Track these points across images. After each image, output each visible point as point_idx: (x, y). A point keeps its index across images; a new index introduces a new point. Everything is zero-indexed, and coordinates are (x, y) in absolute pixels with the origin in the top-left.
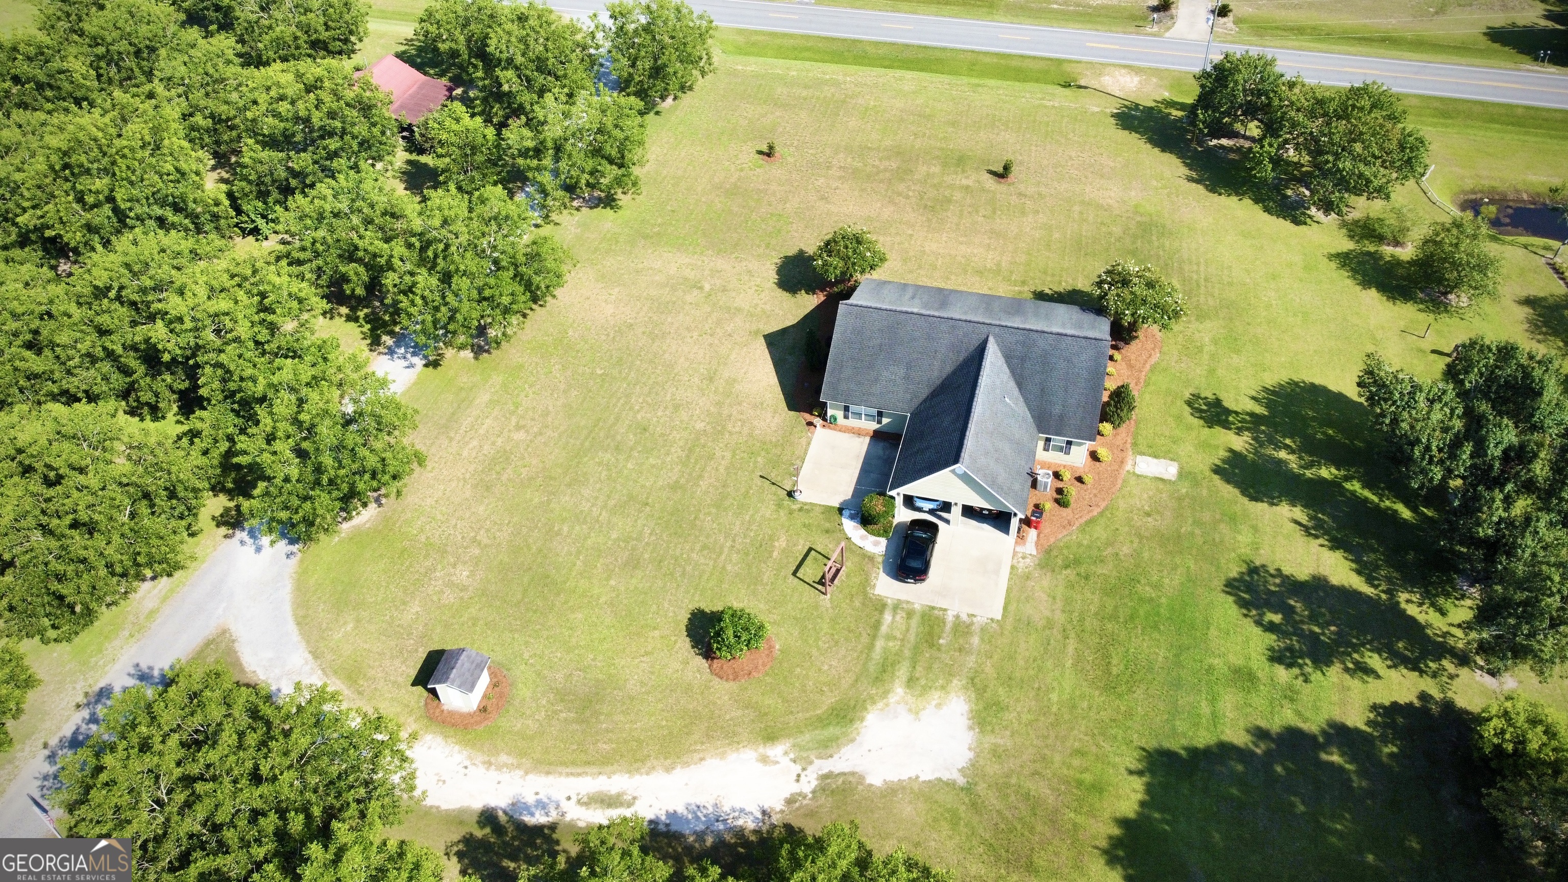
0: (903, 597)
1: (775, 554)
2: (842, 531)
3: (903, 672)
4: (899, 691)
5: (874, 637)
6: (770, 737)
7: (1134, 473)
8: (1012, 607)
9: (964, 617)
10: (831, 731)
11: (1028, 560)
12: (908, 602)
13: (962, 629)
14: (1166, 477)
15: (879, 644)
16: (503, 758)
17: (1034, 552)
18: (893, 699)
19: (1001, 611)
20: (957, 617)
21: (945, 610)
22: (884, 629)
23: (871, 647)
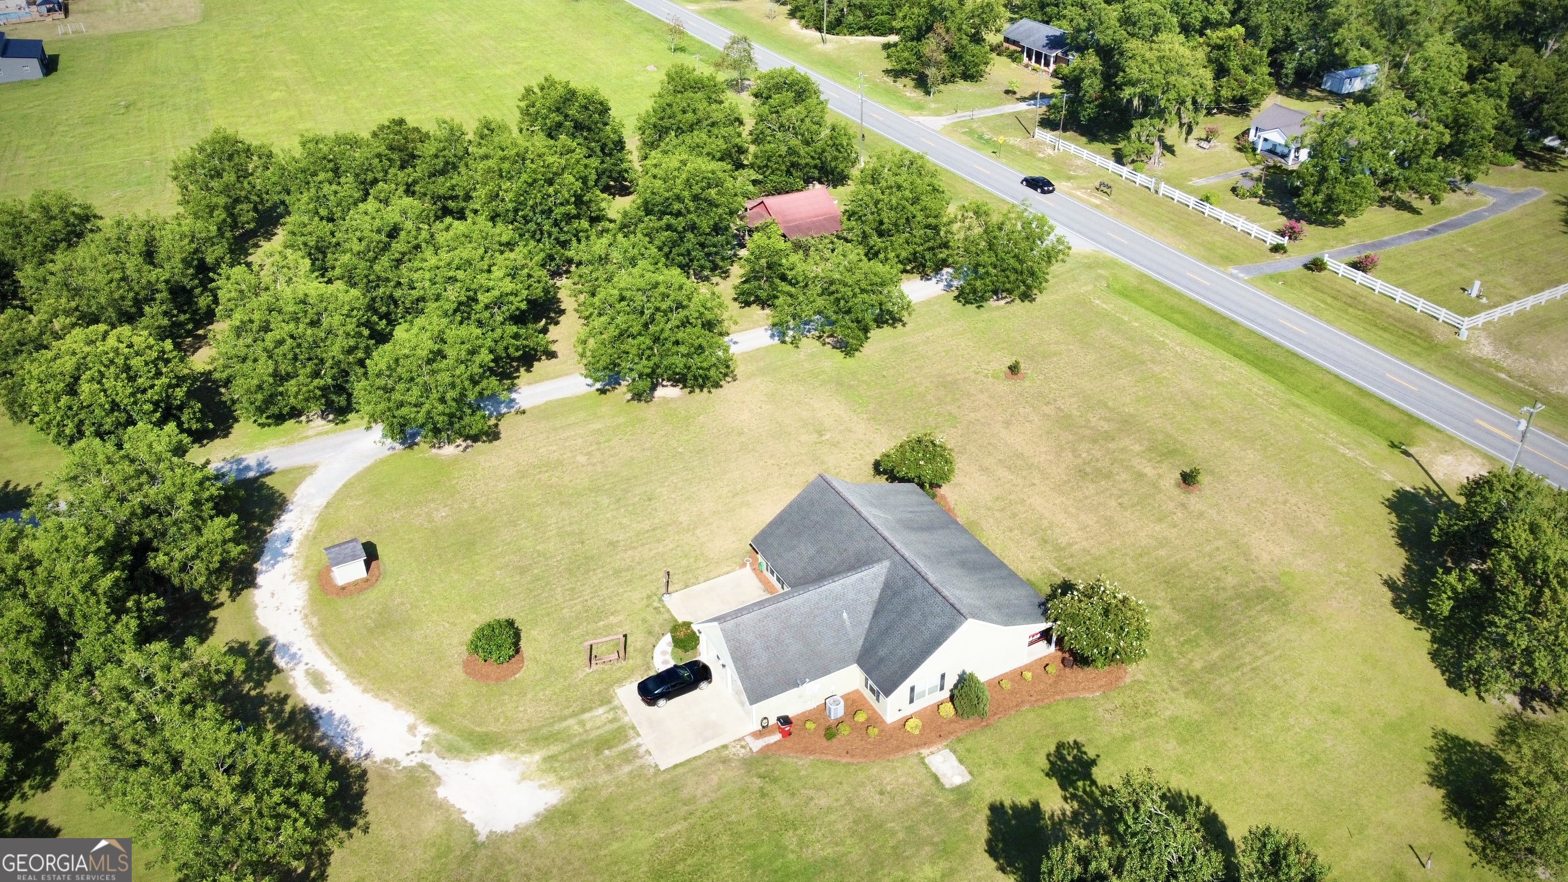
0: (627, 706)
1: (601, 623)
2: (658, 639)
3: (554, 749)
4: (537, 757)
5: (574, 715)
6: (432, 720)
7: (923, 758)
8: (680, 770)
9: (642, 750)
10: (467, 745)
11: (743, 751)
12: (626, 712)
13: (630, 755)
14: (944, 780)
15: (571, 722)
16: (315, 620)
17: (755, 750)
18: (526, 758)
19: (670, 765)
20: (639, 745)
21: (639, 735)
22: (587, 716)
23: (565, 718)
